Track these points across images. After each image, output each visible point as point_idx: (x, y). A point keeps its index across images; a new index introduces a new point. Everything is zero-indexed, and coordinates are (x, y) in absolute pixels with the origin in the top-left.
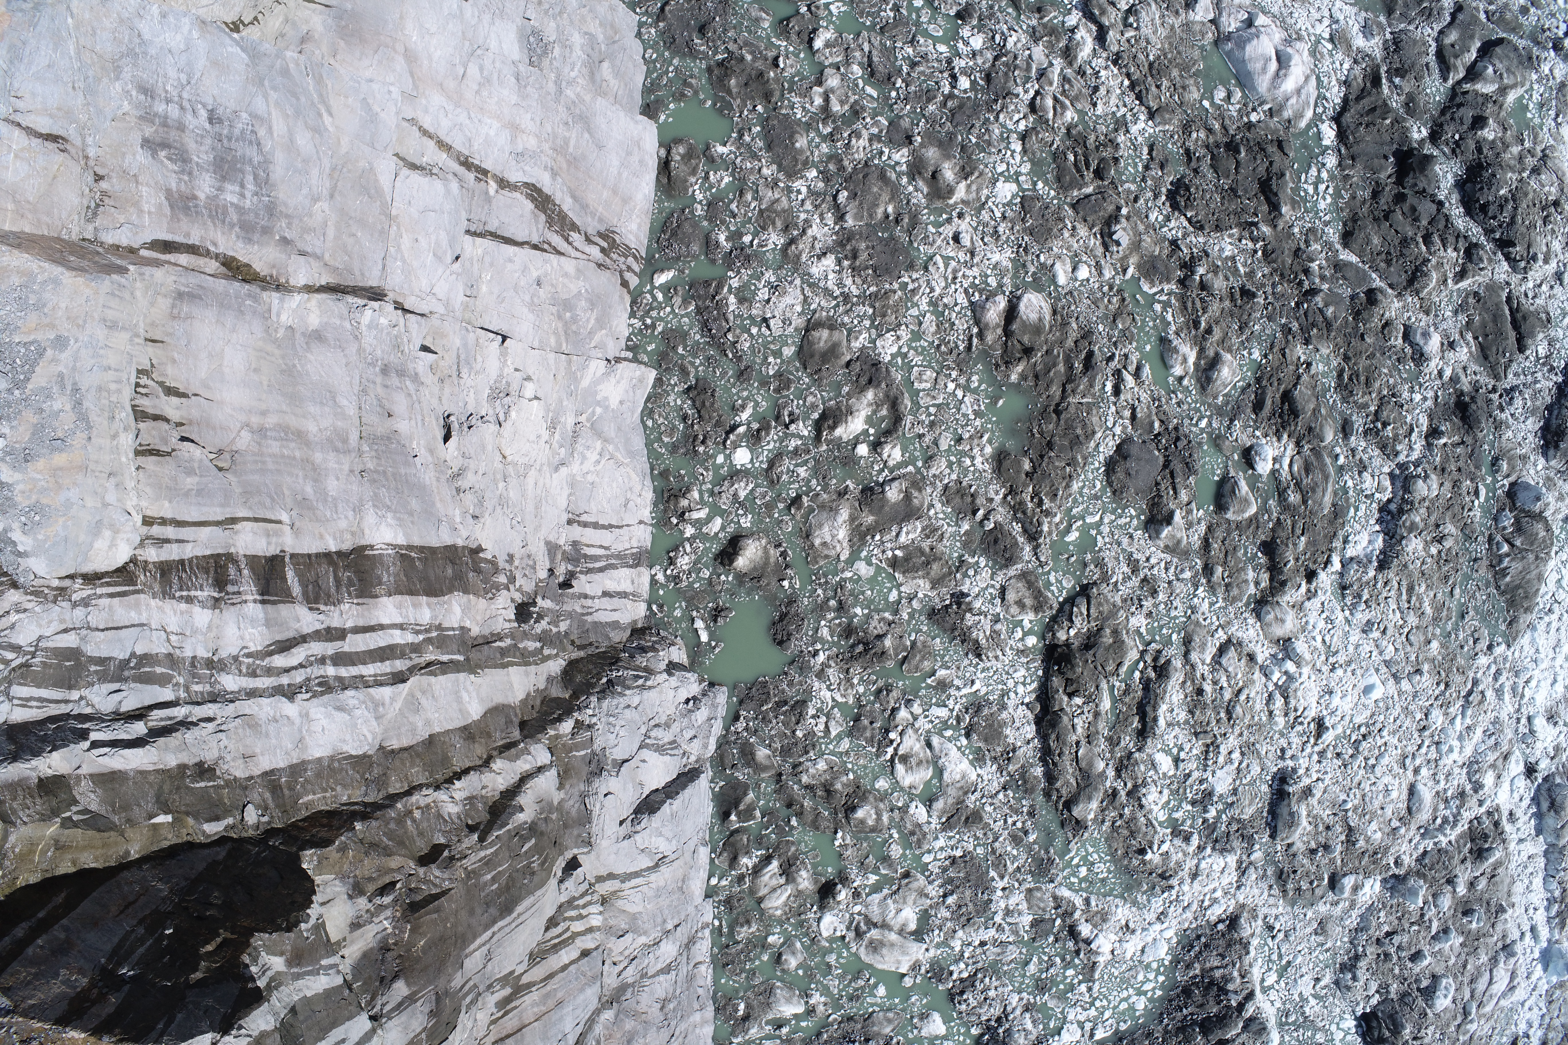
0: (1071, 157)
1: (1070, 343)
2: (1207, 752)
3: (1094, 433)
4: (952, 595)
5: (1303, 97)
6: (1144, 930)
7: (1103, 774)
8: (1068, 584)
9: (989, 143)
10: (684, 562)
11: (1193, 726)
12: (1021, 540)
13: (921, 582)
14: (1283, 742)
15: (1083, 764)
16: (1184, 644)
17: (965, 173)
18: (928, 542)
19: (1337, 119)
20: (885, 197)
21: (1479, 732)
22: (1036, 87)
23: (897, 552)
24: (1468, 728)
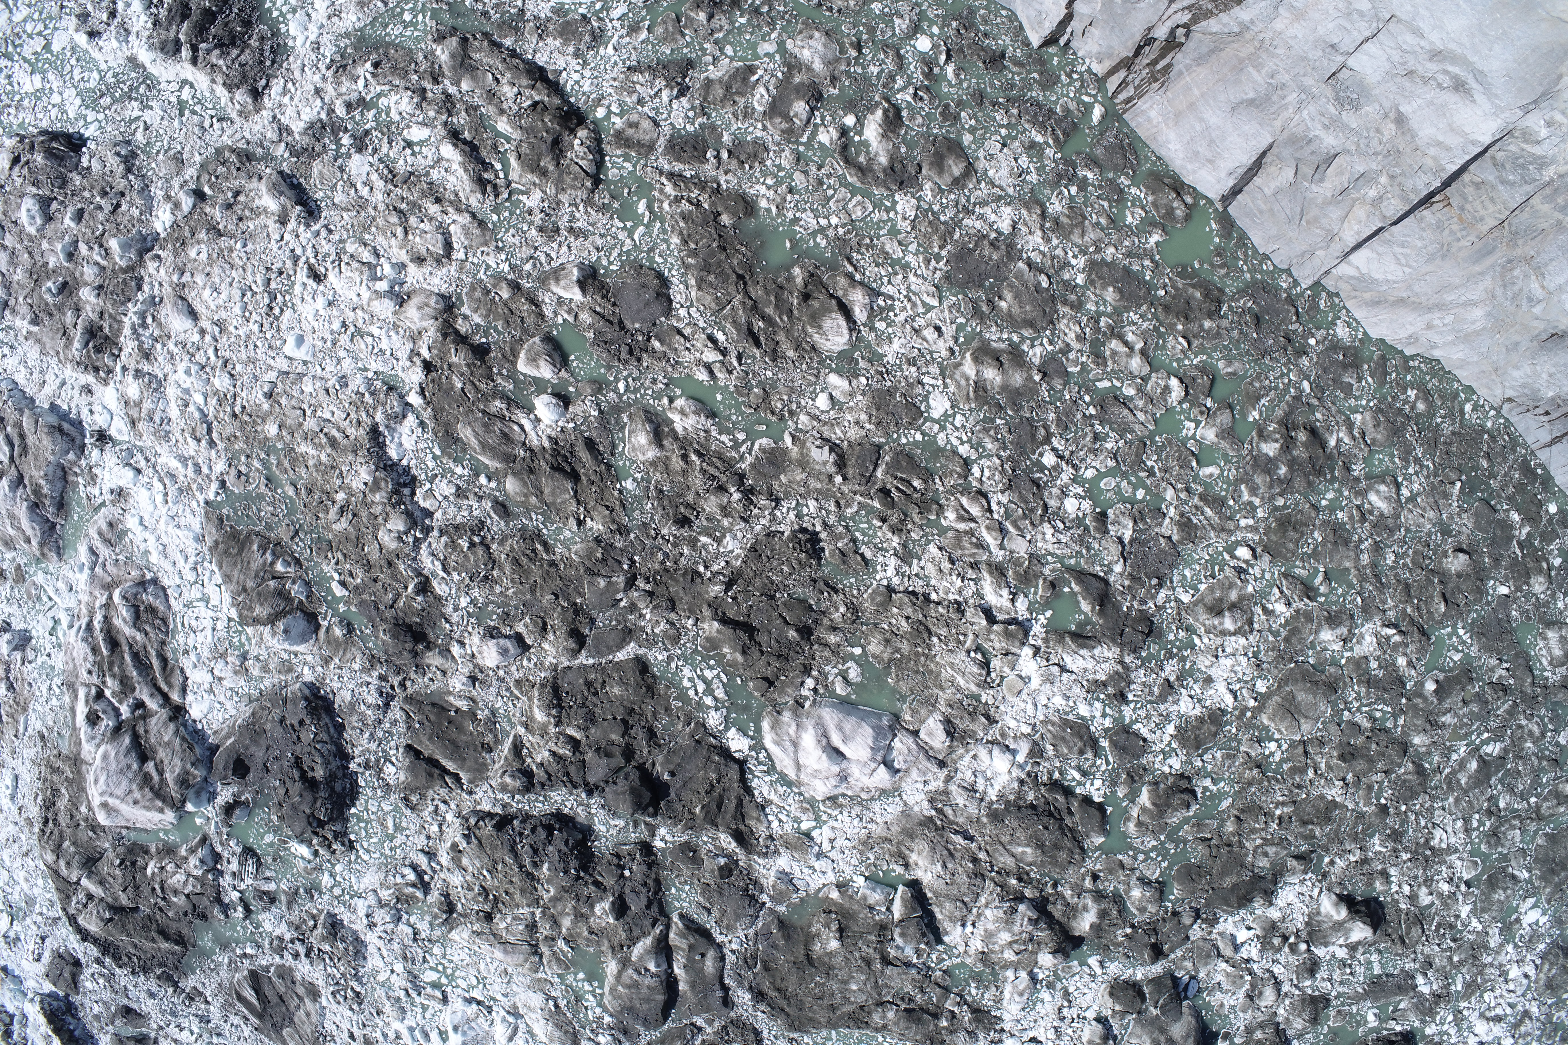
0: (916, 483)
1: (781, 337)
2: (391, 171)
3: (699, 288)
4: (688, 88)
5: (787, 744)
6: (322, 26)
7: (458, 84)
8: (612, 174)
9: (986, 430)
11: (419, 177)
12: (678, 167)
13: (719, 74)
14: (335, 237)
15: (479, 73)
16: (482, 220)
17: (980, 387)
18: (741, 105)
19: (742, 764)
20: (1015, 310)
21: (174, 412)
22: (996, 516)
23: (756, 77)
24: (187, 405)
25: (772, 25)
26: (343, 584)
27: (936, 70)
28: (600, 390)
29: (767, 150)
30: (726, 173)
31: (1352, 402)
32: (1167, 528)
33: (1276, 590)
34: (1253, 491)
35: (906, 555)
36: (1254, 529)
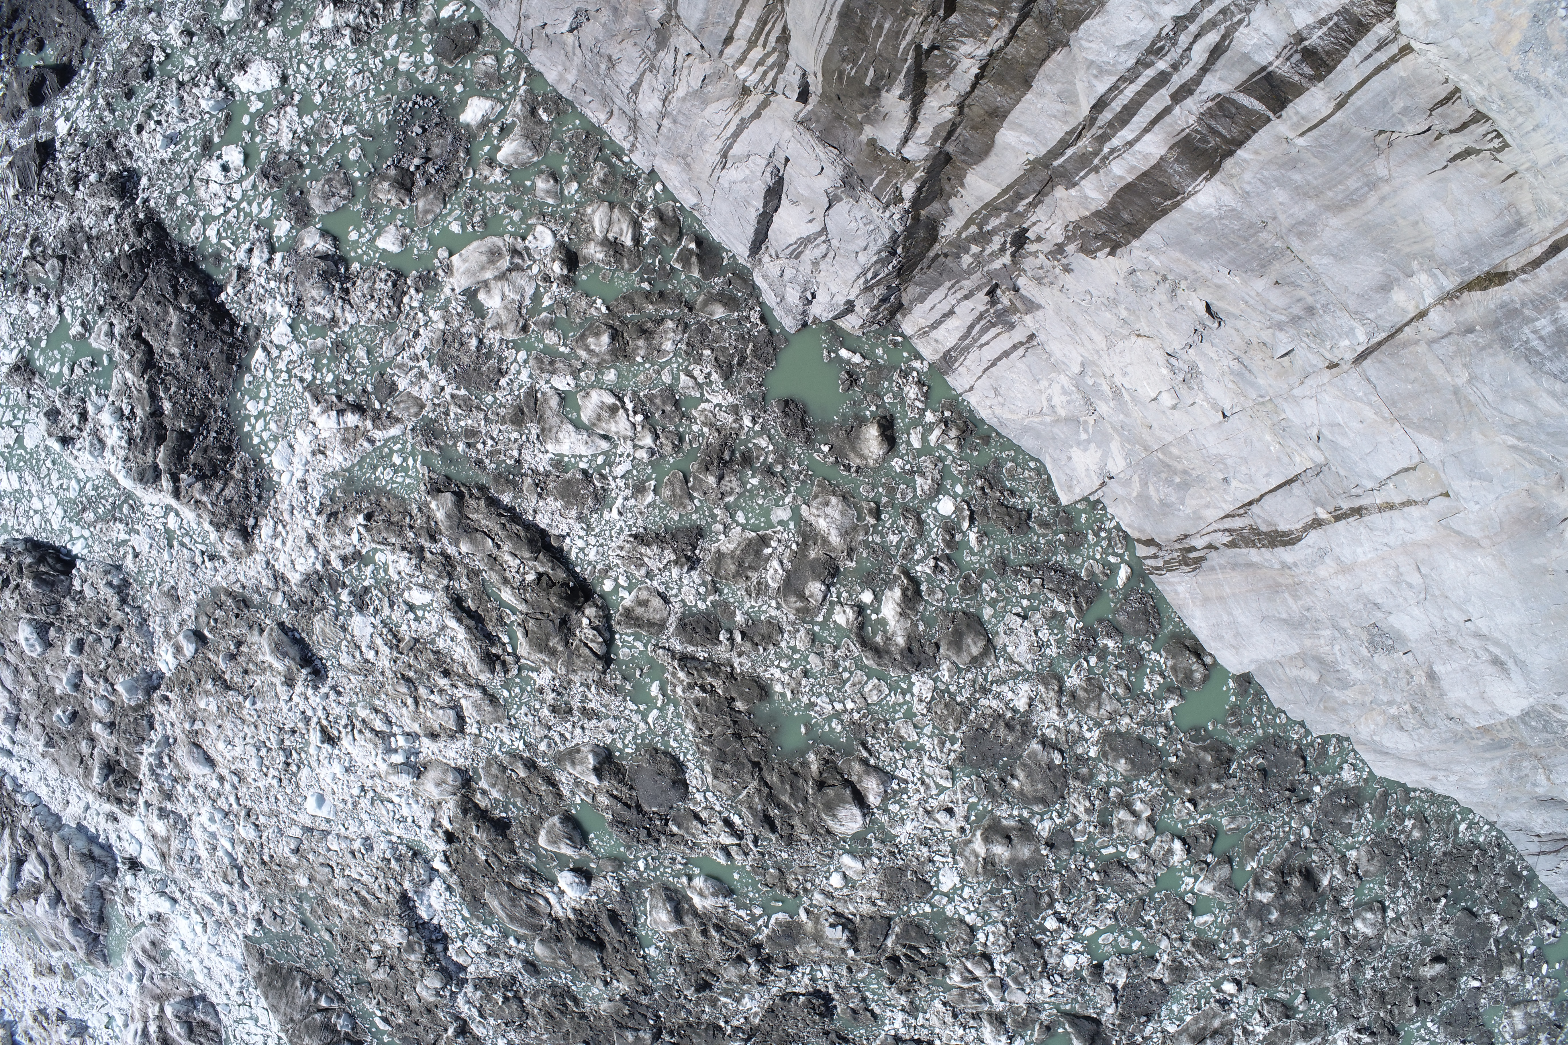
0: (925, 951)
1: (796, 822)
2: (395, 636)
3: (715, 777)
4: (699, 560)
6: (307, 462)
7: (457, 544)
10: (912, 392)
11: (425, 644)
12: (690, 649)
13: (731, 547)
15: (479, 536)
16: (493, 696)
17: (989, 862)
20: (1028, 789)
21: (204, 854)
22: (998, 974)
23: (770, 550)
24: (215, 849)
25: (785, 487)
26: (385, 1020)
27: (958, 537)
28: (620, 867)
29: (781, 631)
30: (740, 655)
31: (1350, 840)
32: (1159, 972)
33: (1257, 1015)
34: (1244, 934)
35: (912, 1010)
36: (1242, 965)
